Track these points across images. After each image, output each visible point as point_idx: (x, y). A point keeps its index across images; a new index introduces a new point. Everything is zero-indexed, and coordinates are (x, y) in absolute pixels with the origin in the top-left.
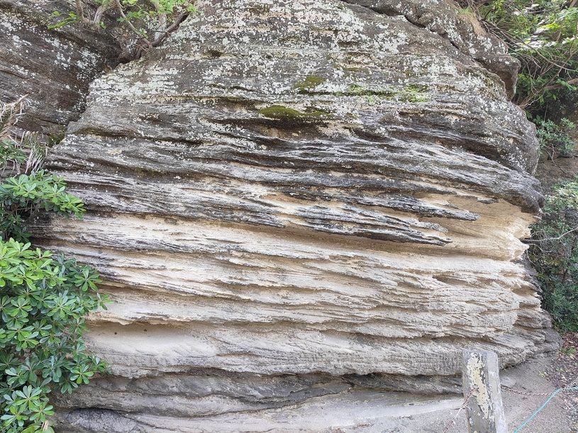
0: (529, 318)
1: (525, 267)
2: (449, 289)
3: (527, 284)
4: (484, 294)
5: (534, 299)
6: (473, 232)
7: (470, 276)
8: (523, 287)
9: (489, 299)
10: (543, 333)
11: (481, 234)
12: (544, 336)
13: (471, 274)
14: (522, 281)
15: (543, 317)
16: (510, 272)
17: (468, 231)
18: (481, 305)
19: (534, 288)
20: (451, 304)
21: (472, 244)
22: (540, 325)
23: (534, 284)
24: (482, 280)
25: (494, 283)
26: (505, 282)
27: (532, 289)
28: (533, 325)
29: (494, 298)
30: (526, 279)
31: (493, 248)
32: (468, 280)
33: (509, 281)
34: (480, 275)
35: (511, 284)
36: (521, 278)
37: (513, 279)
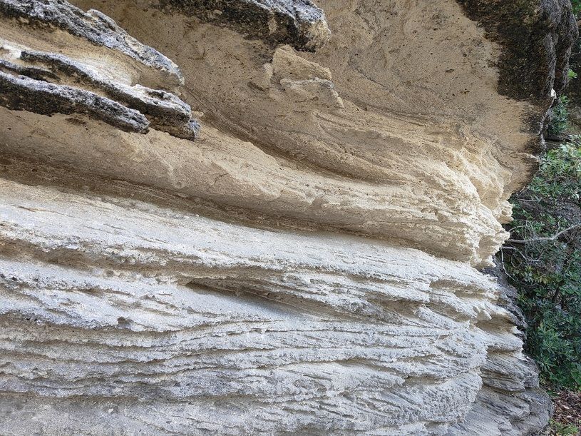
0: (503, 374)
1: (499, 281)
2: (264, 327)
3: (502, 311)
4: (394, 341)
5: (512, 339)
6: (365, 165)
7: (337, 288)
8: (494, 316)
9: (409, 352)
10: (526, 401)
11: (386, 171)
12: (527, 406)
13: (341, 280)
14: (493, 307)
15: (527, 369)
16: (469, 288)
17: (351, 160)
18: (385, 369)
19: (515, 319)
20: (279, 372)
21: (362, 198)
22: (521, 385)
23: (515, 313)
24: (382, 300)
25: (424, 310)
26: (457, 306)
27: (510, 322)
28: (509, 386)
29: (425, 347)
30: (500, 303)
31: (421, 214)
32: (333, 299)
33: (467, 306)
34: (374, 287)
35: (470, 312)
36: (492, 301)
37: (477, 303)
